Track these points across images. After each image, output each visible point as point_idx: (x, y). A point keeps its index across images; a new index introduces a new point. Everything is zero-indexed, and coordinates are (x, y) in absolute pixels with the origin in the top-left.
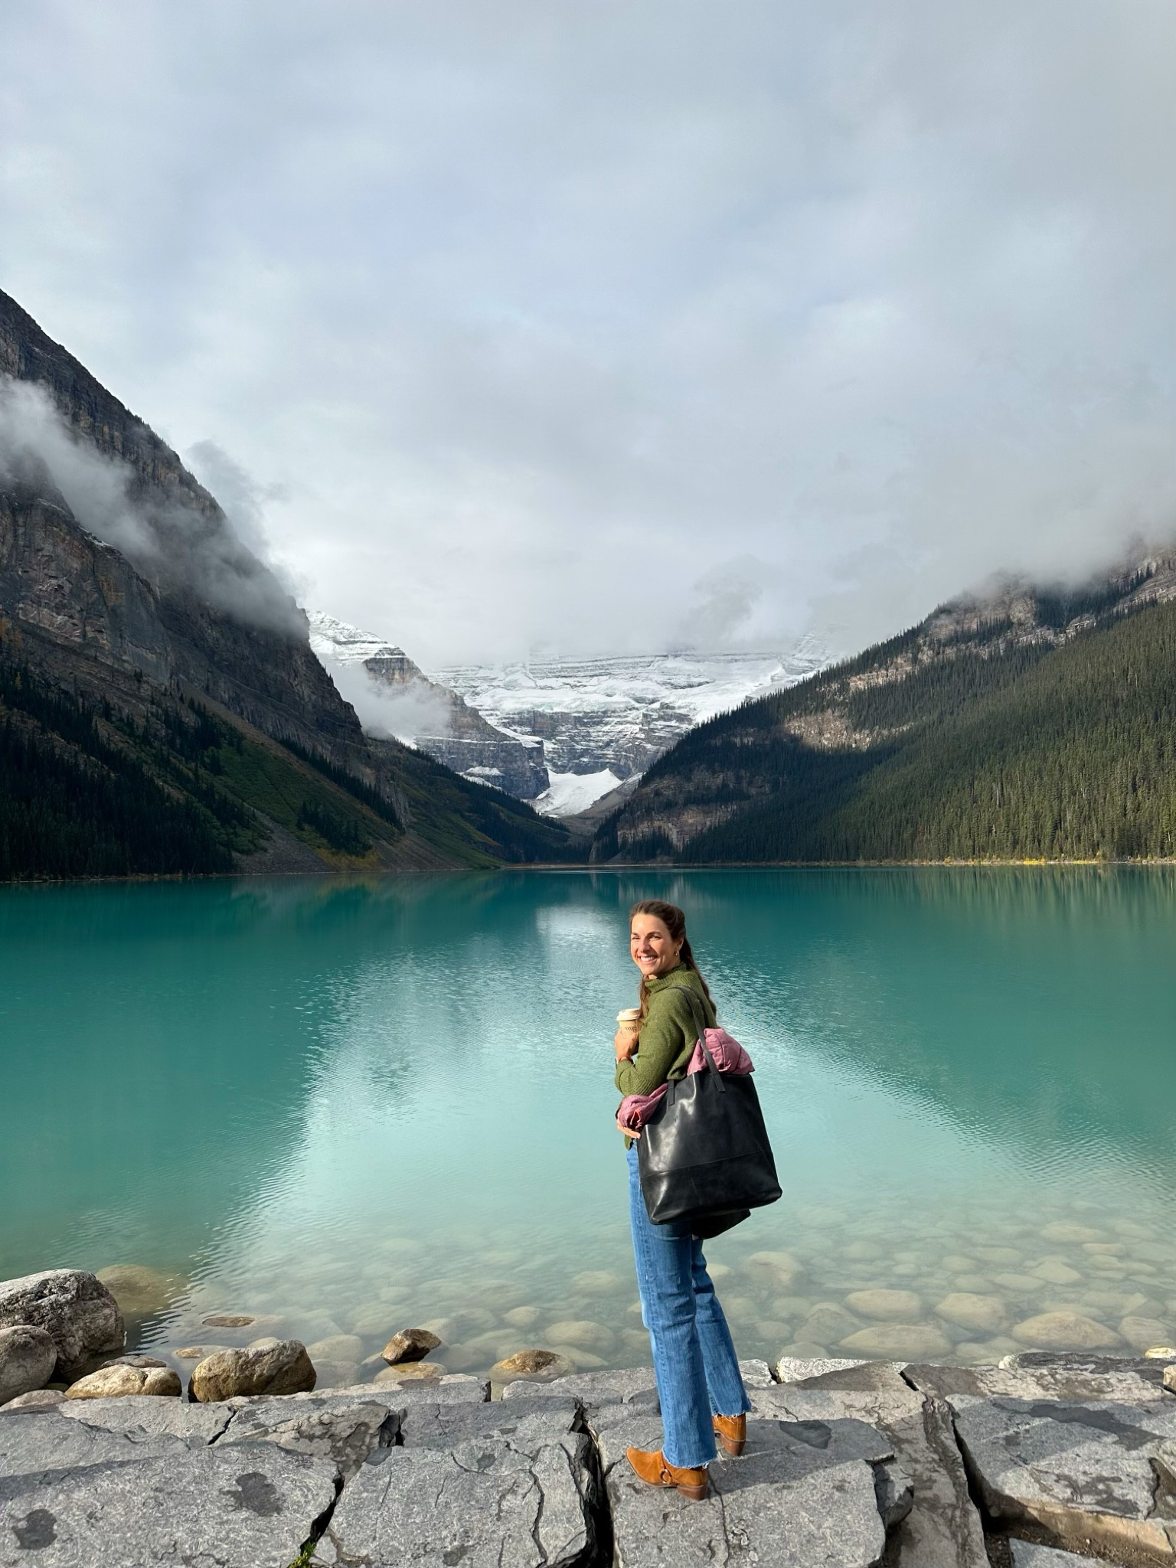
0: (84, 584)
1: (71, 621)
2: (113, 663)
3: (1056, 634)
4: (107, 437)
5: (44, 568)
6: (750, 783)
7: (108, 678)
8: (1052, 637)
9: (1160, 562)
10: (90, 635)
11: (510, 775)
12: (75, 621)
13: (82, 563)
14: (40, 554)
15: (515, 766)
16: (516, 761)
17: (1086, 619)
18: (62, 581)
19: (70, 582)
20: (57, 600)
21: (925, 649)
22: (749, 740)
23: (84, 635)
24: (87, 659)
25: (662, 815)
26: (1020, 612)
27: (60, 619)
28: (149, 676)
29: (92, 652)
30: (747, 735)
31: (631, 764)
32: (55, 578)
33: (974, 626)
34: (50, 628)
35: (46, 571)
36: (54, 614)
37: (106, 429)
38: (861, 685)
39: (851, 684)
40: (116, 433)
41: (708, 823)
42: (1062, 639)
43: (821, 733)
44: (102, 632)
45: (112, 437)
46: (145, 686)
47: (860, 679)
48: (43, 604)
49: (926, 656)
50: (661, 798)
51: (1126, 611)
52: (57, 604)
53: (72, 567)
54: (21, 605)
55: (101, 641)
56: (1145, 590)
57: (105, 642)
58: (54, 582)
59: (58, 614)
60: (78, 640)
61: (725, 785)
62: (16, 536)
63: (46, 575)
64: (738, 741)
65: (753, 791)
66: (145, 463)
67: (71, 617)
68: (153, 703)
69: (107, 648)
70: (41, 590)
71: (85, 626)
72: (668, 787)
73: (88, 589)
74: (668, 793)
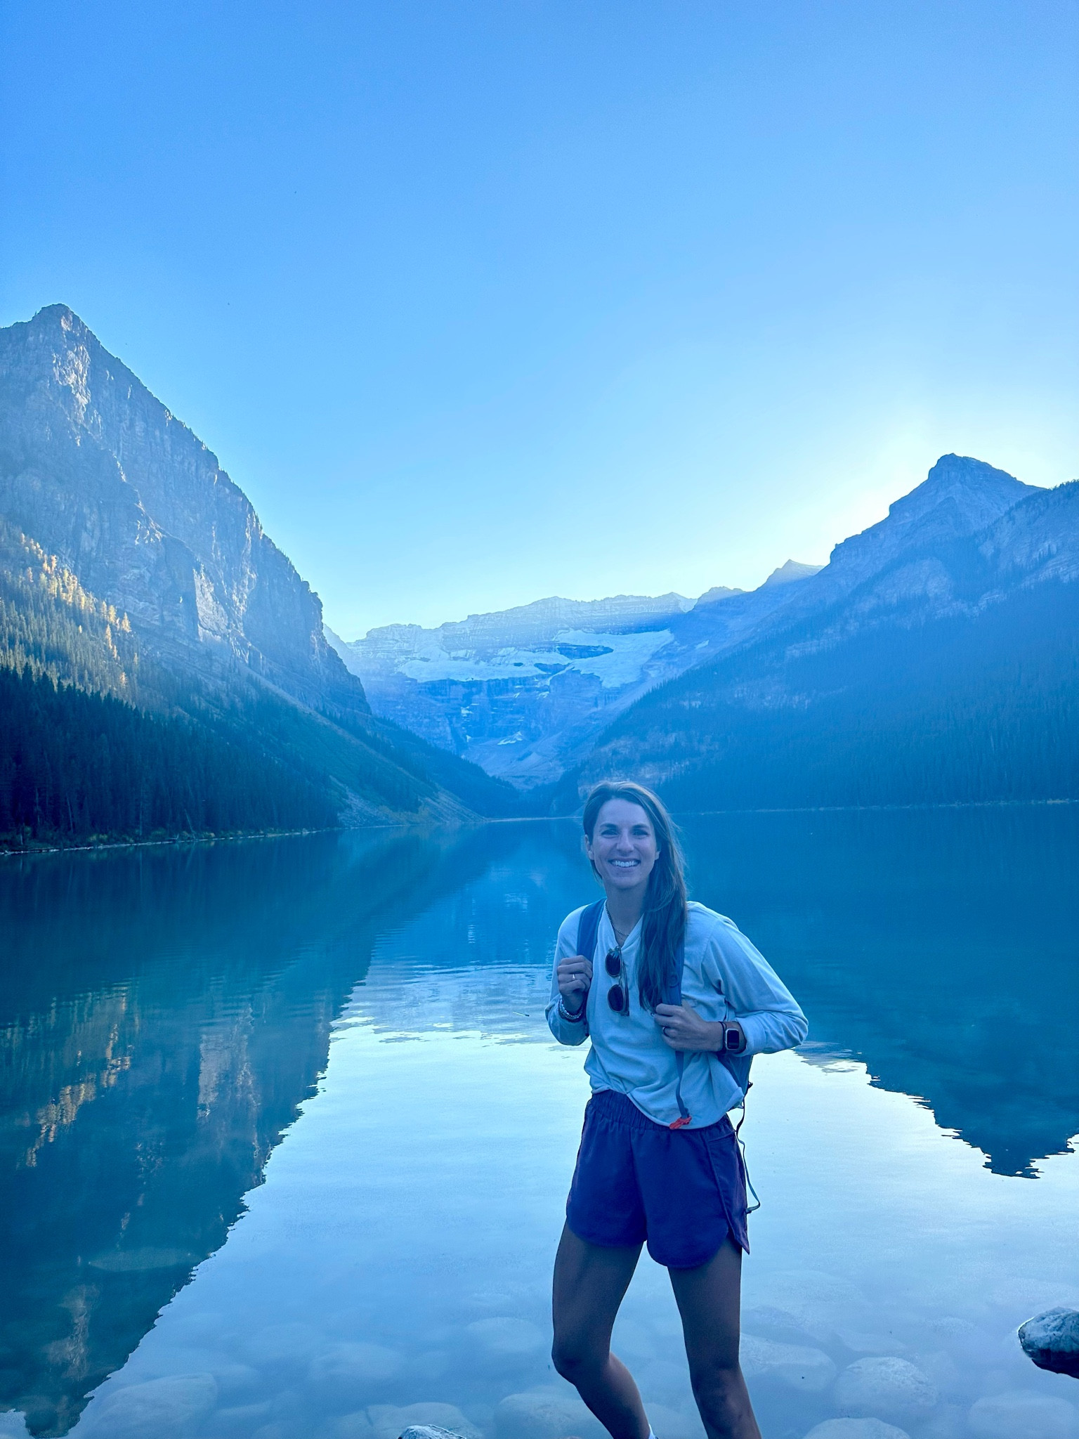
0: (161, 573)
1: (152, 606)
2: (189, 644)
3: (969, 607)
4: (158, 440)
5: (128, 560)
6: (701, 741)
7: (186, 657)
8: (966, 610)
9: (1059, 544)
10: (168, 619)
11: (434, 739)
12: (155, 607)
13: (158, 555)
14: (124, 546)
15: (438, 731)
16: (438, 726)
17: (996, 594)
18: (144, 570)
19: (149, 571)
20: (139, 588)
21: (852, 621)
22: (696, 704)
23: (162, 618)
24: (166, 640)
25: (621, 771)
26: (935, 588)
27: (142, 605)
28: (217, 655)
29: (170, 634)
30: (695, 699)
31: (541, 727)
32: (138, 567)
33: (895, 601)
34: (135, 613)
35: (129, 561)
36: (137, 601)
37: (157, 433)
38: (797, 653)
39: (788, 652)
40: (166, 437)
41: (664, 777)
42: (976, 610)
43: (762, 696)
44: (178, 616)
45: (162, 440)
46: (216, 664)
47: (795, 648)
48: (128, 592)
49: (853, 627)
50: (619, 756)
51: (1032, 587)
52: (139, 592)
53: (150, 558)
54: (109, 593)
55: (178, 624)
56: (1048, 568)
57: (181, 625)
58: (136, 571)
59: (140, 600)
60: (157, 623)
61: (677, 744)
62: (102, 530)
63: (129, 565)
64: (686, 704)
65: (703, 748)
66: (189, 463)
67: (151, 603)
68: (223, 679)
69: (183, 630)
70: (125, 579)
71: (162, 611)
72: (625, 746)
73: (164, 578)
74: (625, 752)
